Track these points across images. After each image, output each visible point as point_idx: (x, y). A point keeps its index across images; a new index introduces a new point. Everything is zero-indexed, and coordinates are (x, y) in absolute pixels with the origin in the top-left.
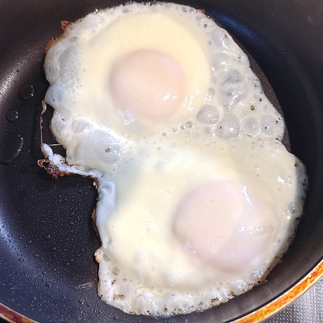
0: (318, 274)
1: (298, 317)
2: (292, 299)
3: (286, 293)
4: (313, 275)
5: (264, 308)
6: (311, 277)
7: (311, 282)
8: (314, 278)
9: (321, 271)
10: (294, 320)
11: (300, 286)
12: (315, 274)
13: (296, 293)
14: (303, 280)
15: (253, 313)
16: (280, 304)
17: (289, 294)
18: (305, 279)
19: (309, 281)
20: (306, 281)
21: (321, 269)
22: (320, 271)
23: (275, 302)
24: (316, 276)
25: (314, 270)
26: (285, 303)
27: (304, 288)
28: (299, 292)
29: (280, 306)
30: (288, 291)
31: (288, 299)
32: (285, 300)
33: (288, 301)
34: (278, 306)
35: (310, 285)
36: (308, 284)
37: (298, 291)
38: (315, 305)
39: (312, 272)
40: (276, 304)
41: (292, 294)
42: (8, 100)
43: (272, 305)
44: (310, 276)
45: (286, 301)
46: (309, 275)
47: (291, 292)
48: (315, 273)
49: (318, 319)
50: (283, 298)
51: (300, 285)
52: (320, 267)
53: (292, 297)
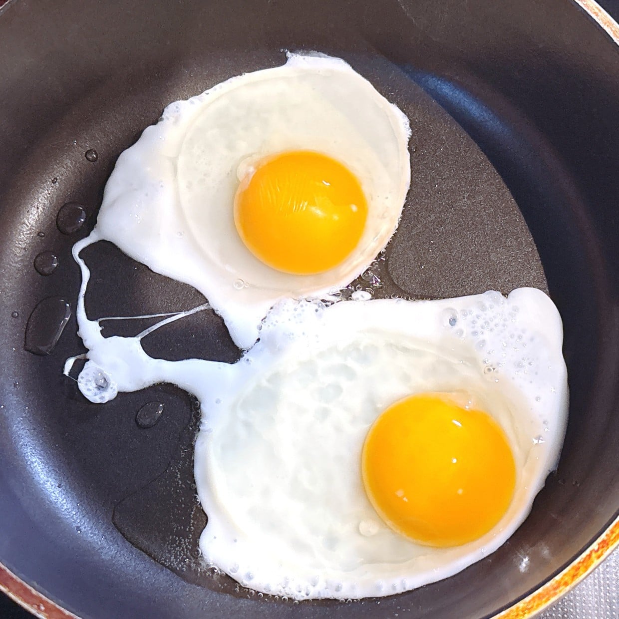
0: (610, 543)
1: (571, 610)
2: (568, 588)
3: (558, 578)
4: (601, 546)
5: (521, 604)
6: (599, 548)
7: (599, 557)
8: (602, 552)
9: (615, 538)
10: (566, 616)
11: (581, 565)
12: (604, 544)
13: (574, 576)
14: (584, 555)
15: (503, 613)
16: (547, 596)
17: (562, 579)
18: (587, 552)
19: (594, 555)
20: (590, 556)
21: (614, 535)
22: (612, 538)
23: (540, 594)
24: (605, 548)
25: (603, 536)
26: (555, 594)
27: (586, 568)
28: (579, 575)
29: (548, 599)
30: (561, 573)
31: (561, 588)
32: (555, 589)
33: (560, 591)
34: (544, 600)
35: (596, 562)
36: (593, 562)
37: (577, 574)
38: (602, 588)
39: (599, 540)
40: (540, 597)
41: (566, 579)
42: (38, 235)
43: (533, 599)
44: (596, 548)
45: (557, 591)
46: (595, 546)
47: (565, 575)
48: (604, 541)
49: (608, 613)
50: (552, 586)
51: (580, 563)
52: (612, 532)
53: (566, 584)
